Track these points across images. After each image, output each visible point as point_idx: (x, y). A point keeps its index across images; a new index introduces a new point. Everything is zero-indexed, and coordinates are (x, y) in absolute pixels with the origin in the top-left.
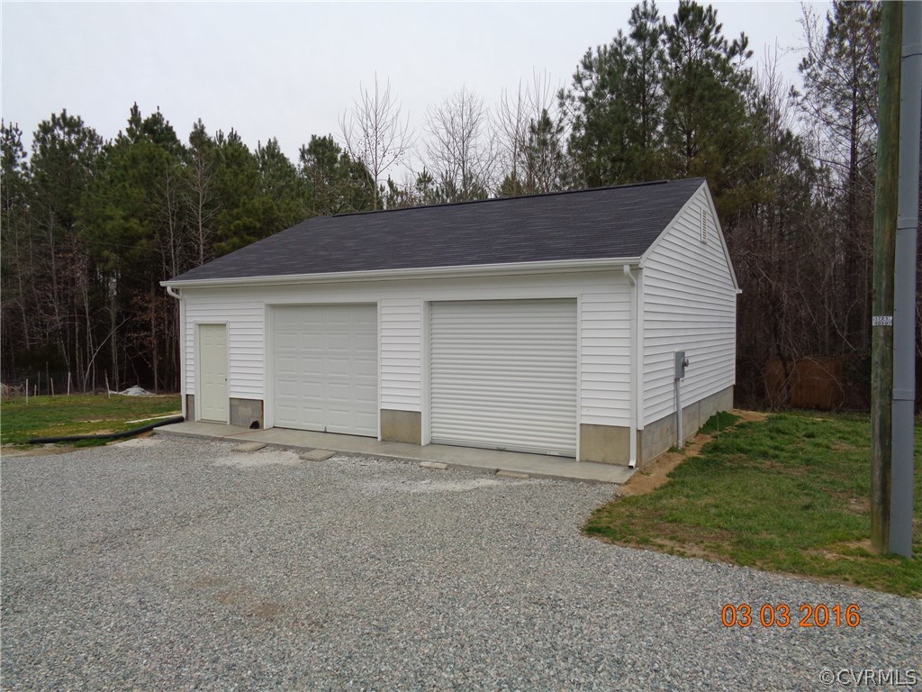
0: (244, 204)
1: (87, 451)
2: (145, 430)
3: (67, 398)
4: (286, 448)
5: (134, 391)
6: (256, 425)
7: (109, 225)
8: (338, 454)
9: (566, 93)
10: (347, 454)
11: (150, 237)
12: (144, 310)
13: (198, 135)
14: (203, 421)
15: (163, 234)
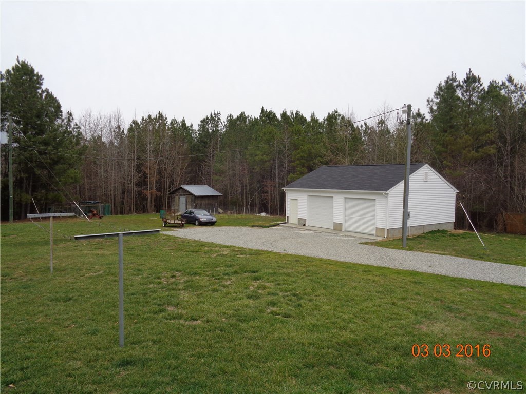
0: (301, 149)
1: (264, 229)
2: (278, 225)
3: (244, 216)
4: (311, 230)
5: (263, 214)
6: (304, 225)
7: (257, 158)
8: (322, 232)
9: (431, 99)
10: (325, 232)
11: (269, 161)
12: (266, 186)
13: (284, 115)
14: (291, 223)
15: (274, 160)
